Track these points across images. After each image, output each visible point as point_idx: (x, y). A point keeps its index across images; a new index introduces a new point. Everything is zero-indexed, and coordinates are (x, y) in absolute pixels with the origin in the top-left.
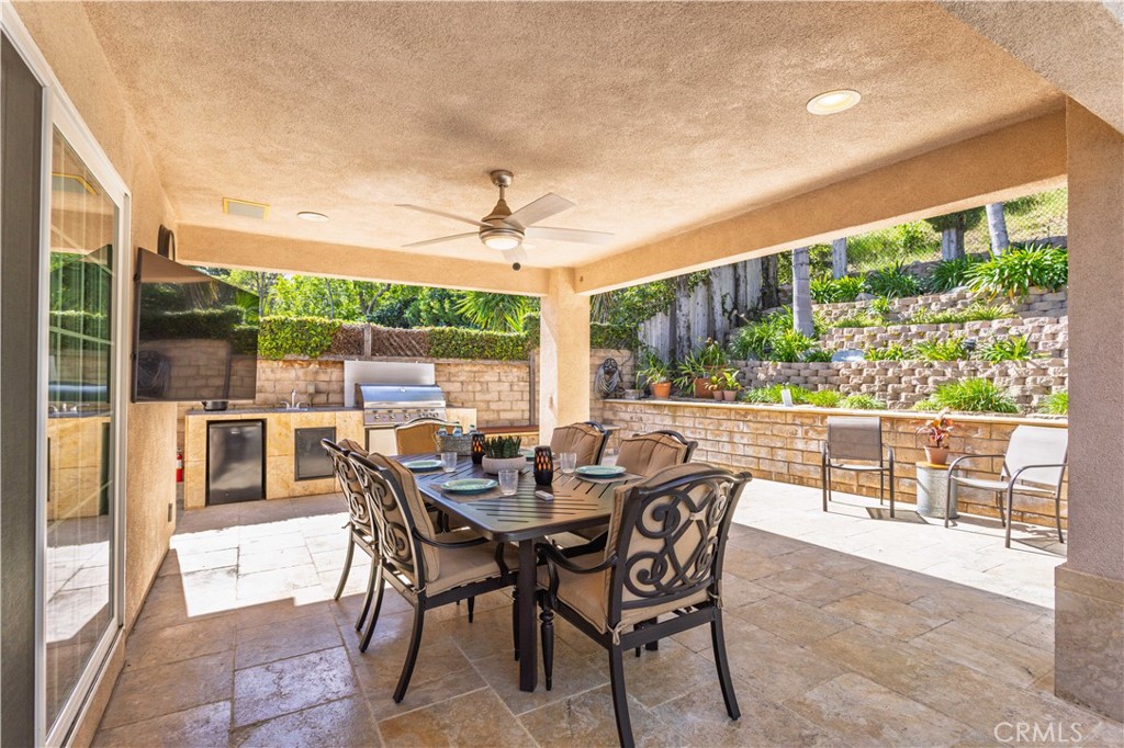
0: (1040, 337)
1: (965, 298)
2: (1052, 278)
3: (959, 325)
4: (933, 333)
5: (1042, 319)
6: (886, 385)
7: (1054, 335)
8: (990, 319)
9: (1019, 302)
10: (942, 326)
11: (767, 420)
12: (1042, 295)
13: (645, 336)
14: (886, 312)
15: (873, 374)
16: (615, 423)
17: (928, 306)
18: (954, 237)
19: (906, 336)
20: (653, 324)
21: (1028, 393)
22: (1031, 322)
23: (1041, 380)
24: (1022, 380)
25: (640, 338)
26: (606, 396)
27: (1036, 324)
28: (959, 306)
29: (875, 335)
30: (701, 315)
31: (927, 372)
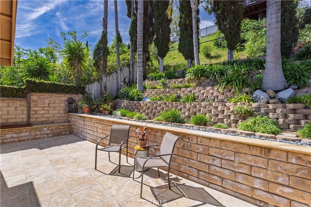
0: (199, 94)
1: (185, 80)
2: (206, 74)
3: (180, 89)
4: (172, 92)
5: (201, 88)
6: (152, 110)
7: (203, 94)
8: (188, 87)
9: (198, 82)
10: (175, 89)
11: (105, 124)
12: (204, 80)
13: (89, 90)
14: (164, 84)
15: (149, 106)
16: (71, 122)
17: (175, 83)
18: (190, 62)
19: (165, 92)
20: (93, 85)
21: (190, 115)
22: (198, 89)
23: (194, 110)
24: (189, 110)
25: (86, 90)
26: (69, 112)
27: (199, 90)
28: (183, 83)
29: (157, 92)
30: (115, 83)
31: (164, 106)
